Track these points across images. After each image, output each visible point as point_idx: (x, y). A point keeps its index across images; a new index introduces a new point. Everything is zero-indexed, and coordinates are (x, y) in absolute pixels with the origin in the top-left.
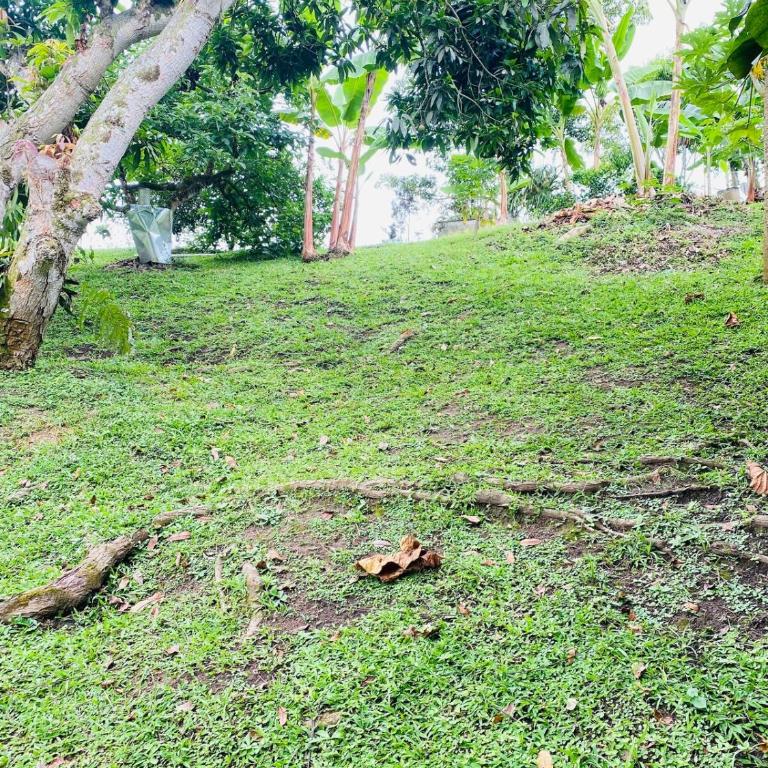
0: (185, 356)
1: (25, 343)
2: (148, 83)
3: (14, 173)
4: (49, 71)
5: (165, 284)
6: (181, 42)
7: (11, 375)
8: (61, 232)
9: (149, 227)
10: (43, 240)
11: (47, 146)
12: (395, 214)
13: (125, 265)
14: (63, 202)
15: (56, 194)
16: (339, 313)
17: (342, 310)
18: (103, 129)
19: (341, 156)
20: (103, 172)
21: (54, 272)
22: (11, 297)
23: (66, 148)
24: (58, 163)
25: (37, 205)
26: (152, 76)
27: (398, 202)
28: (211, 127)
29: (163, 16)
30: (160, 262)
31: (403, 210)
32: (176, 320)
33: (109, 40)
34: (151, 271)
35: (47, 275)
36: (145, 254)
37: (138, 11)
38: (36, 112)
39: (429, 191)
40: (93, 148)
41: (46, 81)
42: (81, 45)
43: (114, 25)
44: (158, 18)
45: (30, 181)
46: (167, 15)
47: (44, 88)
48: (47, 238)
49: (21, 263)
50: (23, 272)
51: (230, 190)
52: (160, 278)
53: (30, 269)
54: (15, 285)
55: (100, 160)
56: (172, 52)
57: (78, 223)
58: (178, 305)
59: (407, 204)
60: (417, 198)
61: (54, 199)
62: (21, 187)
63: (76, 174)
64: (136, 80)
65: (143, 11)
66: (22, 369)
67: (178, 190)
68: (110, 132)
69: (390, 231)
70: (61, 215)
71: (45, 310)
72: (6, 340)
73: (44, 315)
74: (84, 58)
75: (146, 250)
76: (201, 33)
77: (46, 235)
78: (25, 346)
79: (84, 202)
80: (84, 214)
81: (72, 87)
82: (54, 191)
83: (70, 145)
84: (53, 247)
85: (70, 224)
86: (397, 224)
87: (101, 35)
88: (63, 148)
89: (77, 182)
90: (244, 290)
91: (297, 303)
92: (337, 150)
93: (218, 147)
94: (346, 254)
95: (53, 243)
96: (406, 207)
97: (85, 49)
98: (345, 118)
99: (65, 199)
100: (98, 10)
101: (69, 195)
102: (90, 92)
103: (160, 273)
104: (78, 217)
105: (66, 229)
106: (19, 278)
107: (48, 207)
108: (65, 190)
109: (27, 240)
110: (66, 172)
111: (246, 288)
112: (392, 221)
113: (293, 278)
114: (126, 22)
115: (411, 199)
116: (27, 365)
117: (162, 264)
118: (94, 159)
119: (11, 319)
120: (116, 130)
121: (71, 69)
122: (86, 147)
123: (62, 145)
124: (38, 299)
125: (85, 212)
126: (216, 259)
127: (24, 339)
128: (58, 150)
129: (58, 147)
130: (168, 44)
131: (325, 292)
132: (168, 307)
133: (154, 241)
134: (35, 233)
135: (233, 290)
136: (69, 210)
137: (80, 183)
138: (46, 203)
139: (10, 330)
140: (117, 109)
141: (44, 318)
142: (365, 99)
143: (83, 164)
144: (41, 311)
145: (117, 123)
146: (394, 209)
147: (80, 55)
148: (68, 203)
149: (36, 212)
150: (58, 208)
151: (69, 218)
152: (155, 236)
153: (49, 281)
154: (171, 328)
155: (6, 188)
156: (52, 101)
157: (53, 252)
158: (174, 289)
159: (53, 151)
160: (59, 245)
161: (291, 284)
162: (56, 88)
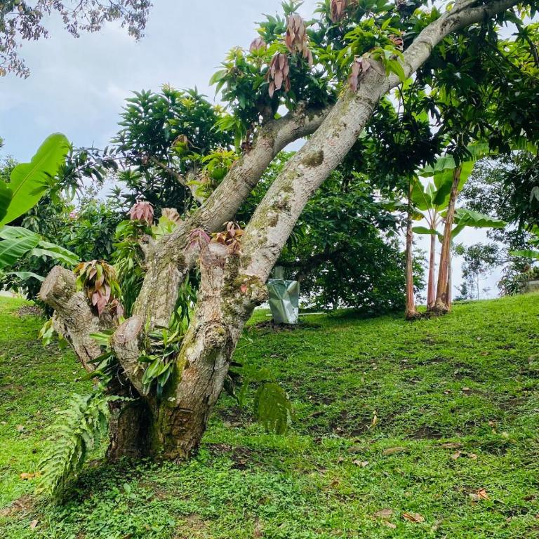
0: (327, 422)
1: (189, 432)
2: (313, 168)
3: (187, 261)
4: (219, 173)
5: (297, 344)
6: (343, 128)
7: (174, 468)
8: (230, 318)
9: (282, 296)
10: (212, 326)
11: (219, 234)
12: (465, 275)
13: (264, 326)
14: (232, 286)
15: (226, 279)
16: (468, 374)
17: (468, 371)
18: (271, 214)
19: (432, 232)
20: (270, 255)
21: (221, 360)
22: (179, 386)
23: (236, 234)
24: (228, 249)
25: (207, 291)
26: (315, 161)
27: (467, 265)
28: (332, 216)
29: (316, 117)
30: (290, 323)
31: (472, 272)
32: (313, 381)
33: (270, 140)
34: (284, 331)
35: (214, 362)
36: (280, 317)
37: (295, 114)
38: (208, 206)
39: (492, 256)
40: (261, 232)
41: (217, 180)
42: (247, 147)
43: (275, 128)
44: (311, 119)
45: (202, 268)
46: (319, 116)
47: (214, 187)
48: (217, 325)
49: (189, 351)
50: (191, 359)
51: (341, 264)
52: (292, 338)
53: (198, 357)
54: (184, 374)
55: (268, 244)
56: (336, 138)
57: (246, 307)
58: (312, 364)
59: (475, 267)
60: (483, 262)
61: (223, 284)
62: (193, 272)
63: (245, 259)
64: (301, 166)
65: (299, 114)
66: (185, 460)
67: (303, 266)
68: (277, 216)
69: (461, 288)
70: (230, 300)
71: (210, 398)
72: (172, 430)
73: (209, 403)
74: (249, 158)
75: (279, 314)
76: (362, 118)
77: (215, 321)
78: (189, 436)
79: (252, 286)
80: (252, 298)
81: (239, 183)
82: (224, 276)
83: (239, 231)
84: (221, 334)
85: (238, 309)
86: (467, 283)
87: (264, 137)
88: (233, 234)
89: (245, 267)
90: (366, 348)
91: (421, 363)
92: (429, 228)
93: (339, 230)
94: (445, 312)
95: (222, 329)
96: (474, 269)
97: (250, 150)
98: (434, 203)
99: (234, 284)
100: (261, 117)
101: (239, 279)
102: (253, 187)
103: (291, 333)
104: (246, 301)
105: (234, 313)
106: (187, 366)
107: (218, 293)
108: (235, 275)
109: (197, 326)
110: (235, 257)
111: (368, 346)
112: (464, 280)
113: (408, 337)
114: (285, 124)
115: (478, 263)
116: (190, 455)
117: (292, 325)
118: (262, 243)
119: (178, 408)
120: (283, 214)
121: (238, 169)
122: (254, 232)
123: (233, 232)
124: (204, 388)
125: (254, 295)
126: (329, 318)
127: (189, 429)
128: (229, 236)
129: (229, 233)
130: (331, 131)
131: (445, 352)
132: (304, 367)
133: (285, 307)
134: (205, 319)
135: (356, 348)
136: (238, 295)
137: (249, 267)
138: (216, 289)
139: (175, 420)
140: (284, 194)
141: (209, 406)
142: (453, 185)
143: (252, 248)
144: (207, 399)
145: (284, 207)
146: (464, 271)
147: (246, 155)
148: (237, 287)
149: (206, 298)
150: (227, 293)
151: (238, 302)
152: (286, 302)
153: (216, 368)
154: (309, 389)
155: (180, 274)
156: (222, 196)
157: (221, 339)
158: (307, 349)
159: (224, 238)
160: (227, 330)
161: (409, 343)
162: (226, 185)
